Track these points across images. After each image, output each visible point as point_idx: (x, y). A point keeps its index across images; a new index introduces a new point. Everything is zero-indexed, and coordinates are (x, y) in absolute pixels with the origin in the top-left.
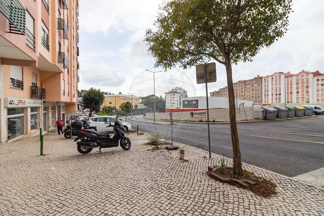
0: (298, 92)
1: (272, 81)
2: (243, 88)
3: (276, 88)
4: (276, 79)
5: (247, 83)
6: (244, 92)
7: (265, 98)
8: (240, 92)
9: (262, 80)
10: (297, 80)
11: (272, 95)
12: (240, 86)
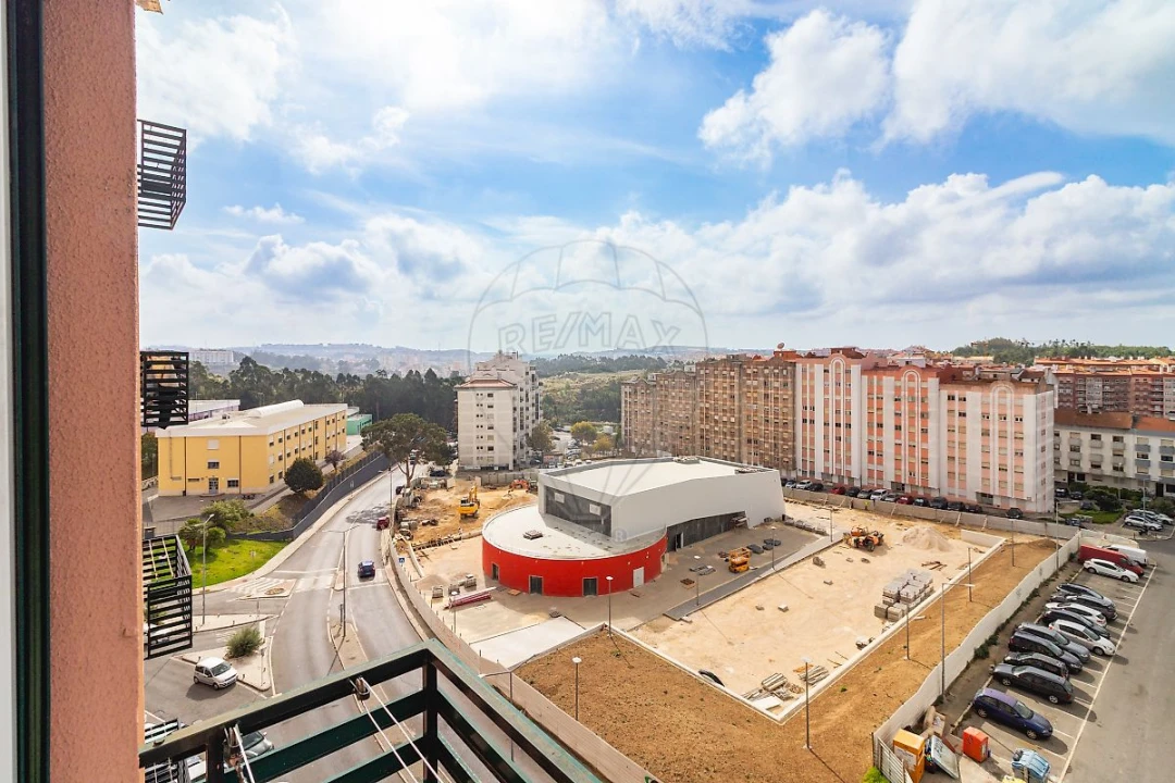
0: (898, 428)
1: (826, 379)
2: (736, 387)
3: (838, 402)
4: (838, 375)
5: (749, 371)
6: (740, 401)
7: (804, 429)
8: (725, 396)
9: (794, 371)
10: (898, 389)
11: (826, 424)
12: (724, 377)
